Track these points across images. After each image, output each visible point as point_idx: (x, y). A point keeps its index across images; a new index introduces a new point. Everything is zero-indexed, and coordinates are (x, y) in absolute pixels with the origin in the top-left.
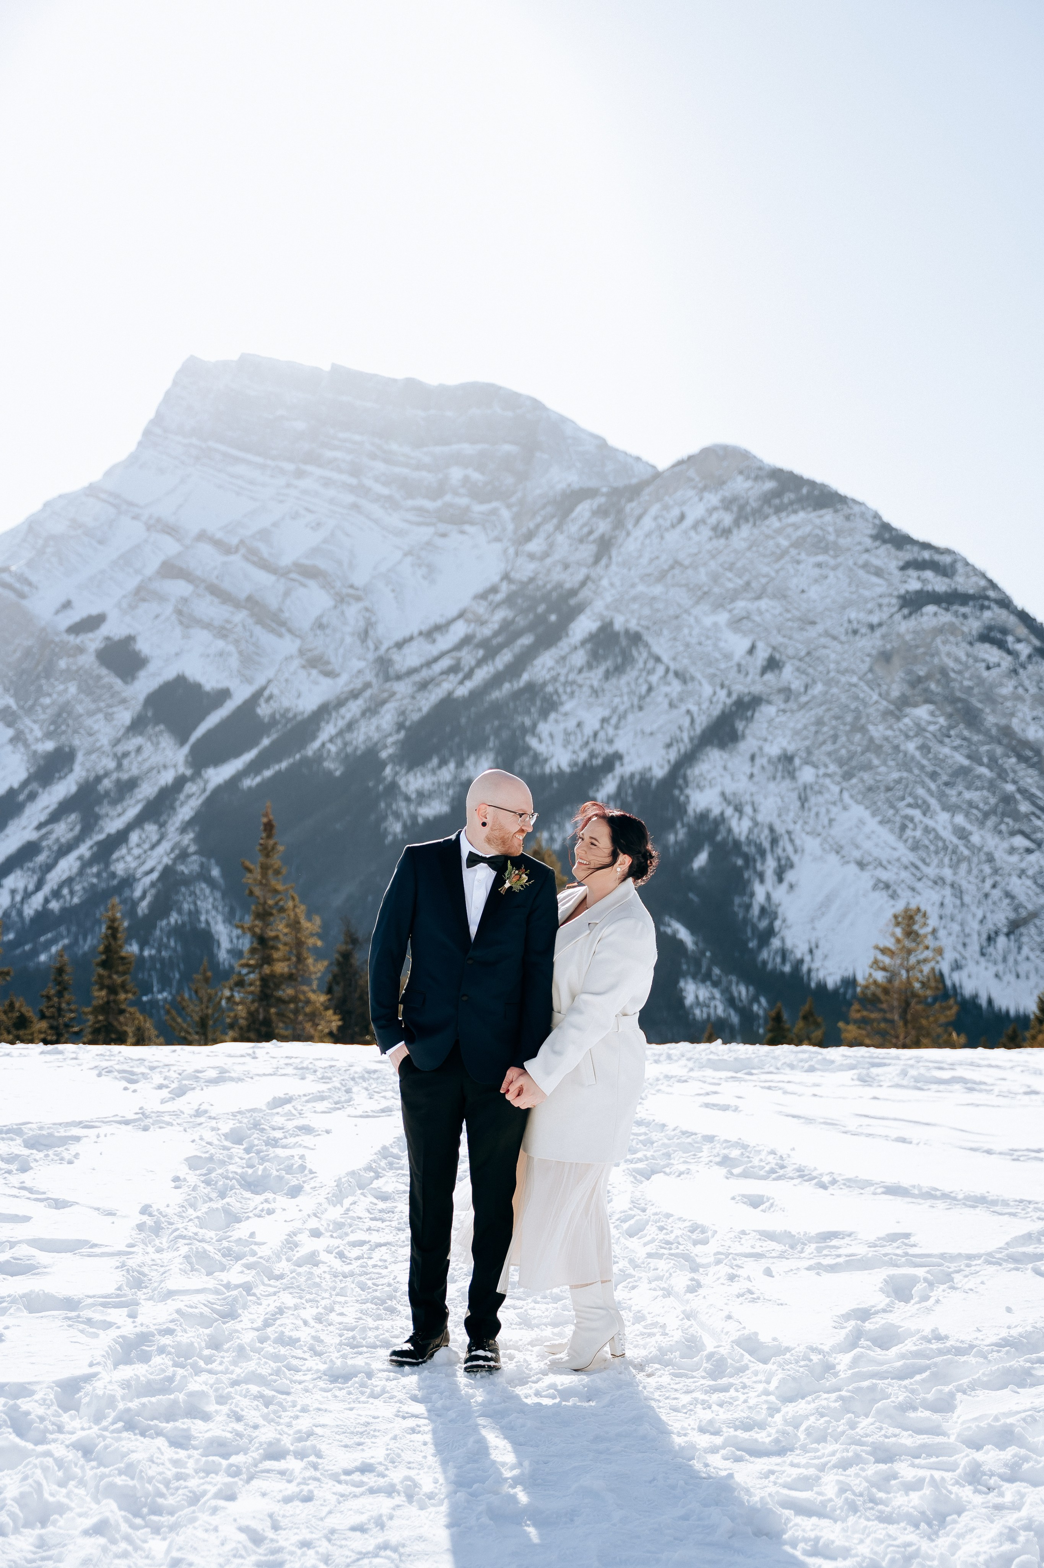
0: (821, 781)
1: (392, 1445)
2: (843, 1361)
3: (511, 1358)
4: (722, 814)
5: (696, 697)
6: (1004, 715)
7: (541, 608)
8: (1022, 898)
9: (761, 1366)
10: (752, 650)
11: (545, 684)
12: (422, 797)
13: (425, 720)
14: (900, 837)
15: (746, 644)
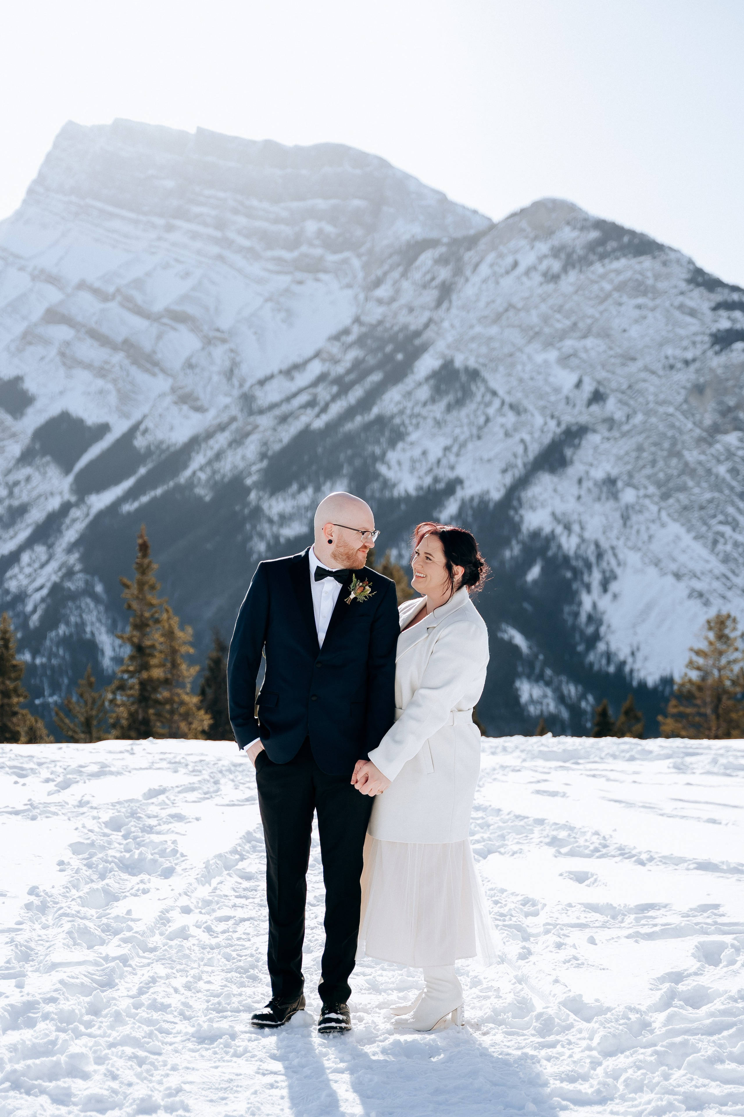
0: (641, 501)
1: (253, 1099)
2: (658, 1019)
3: (361, 1020)
4: (553, 532)
5: (529, 427)
7: (389, 348)
9: (585, 1025)
10: (579, 384)
11: (392, 417)
12: (284, 519)
13: (285, 451)
14: (713, 550)
15: (573, 379)
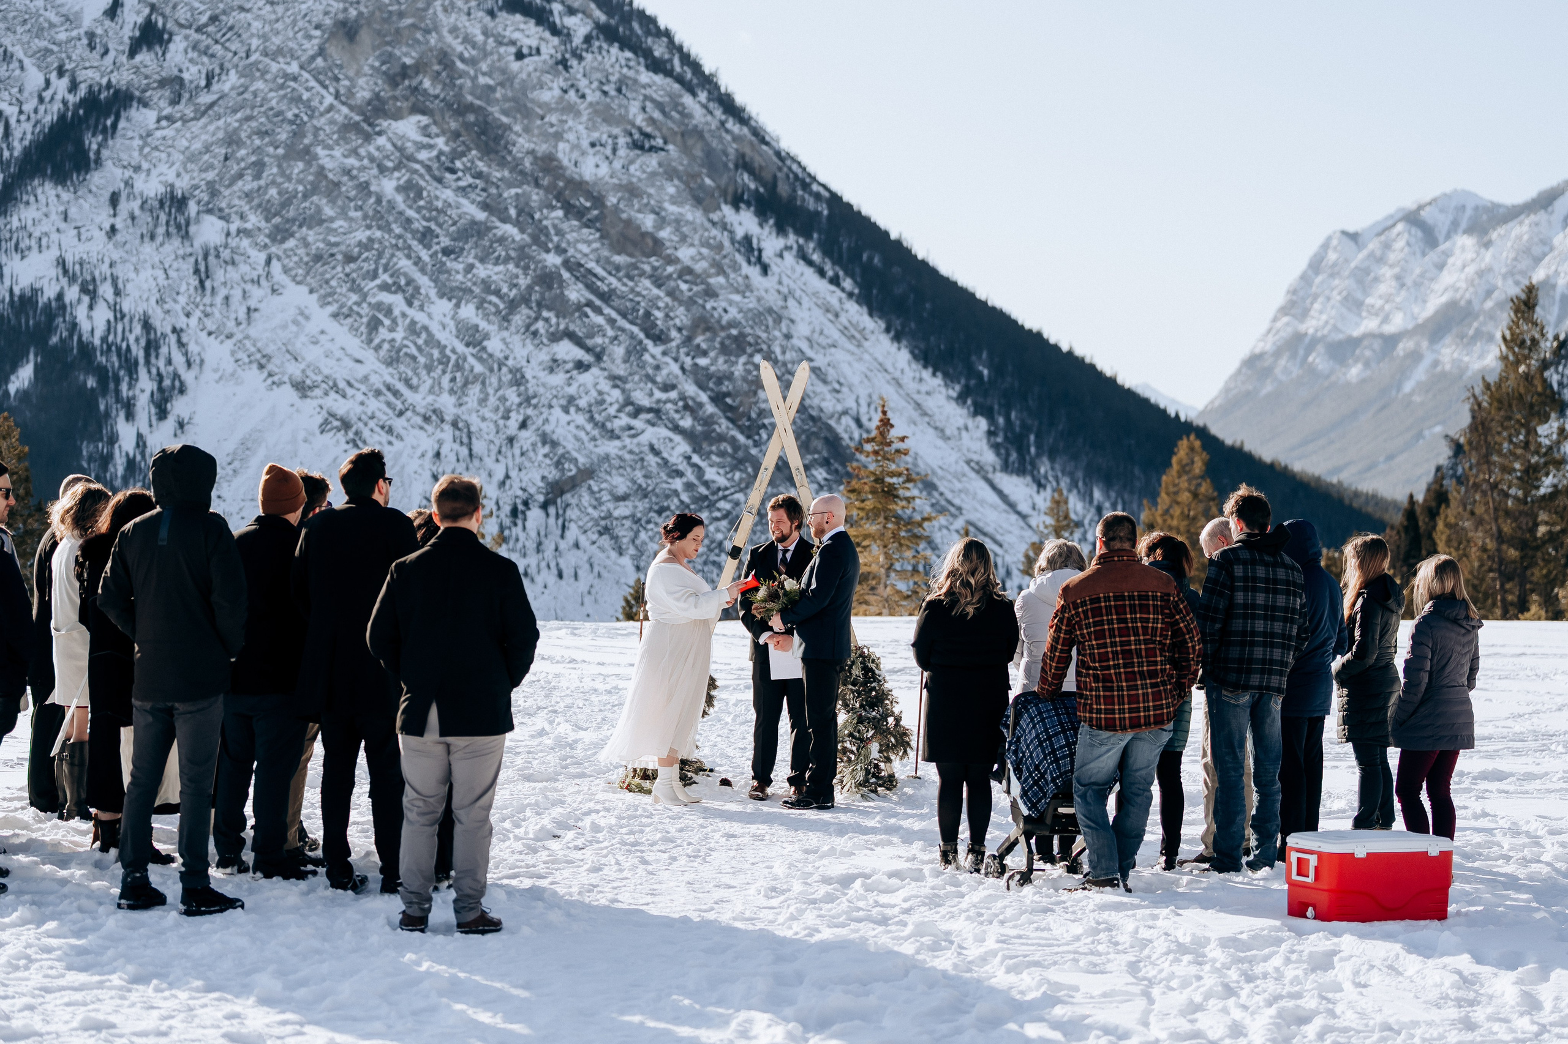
0: (233, 242)
4: (60, 296)
5: (15, 90)
6: (545, 136)
8: (570, 445)
10: (114, 10)
14: (370, 341)
